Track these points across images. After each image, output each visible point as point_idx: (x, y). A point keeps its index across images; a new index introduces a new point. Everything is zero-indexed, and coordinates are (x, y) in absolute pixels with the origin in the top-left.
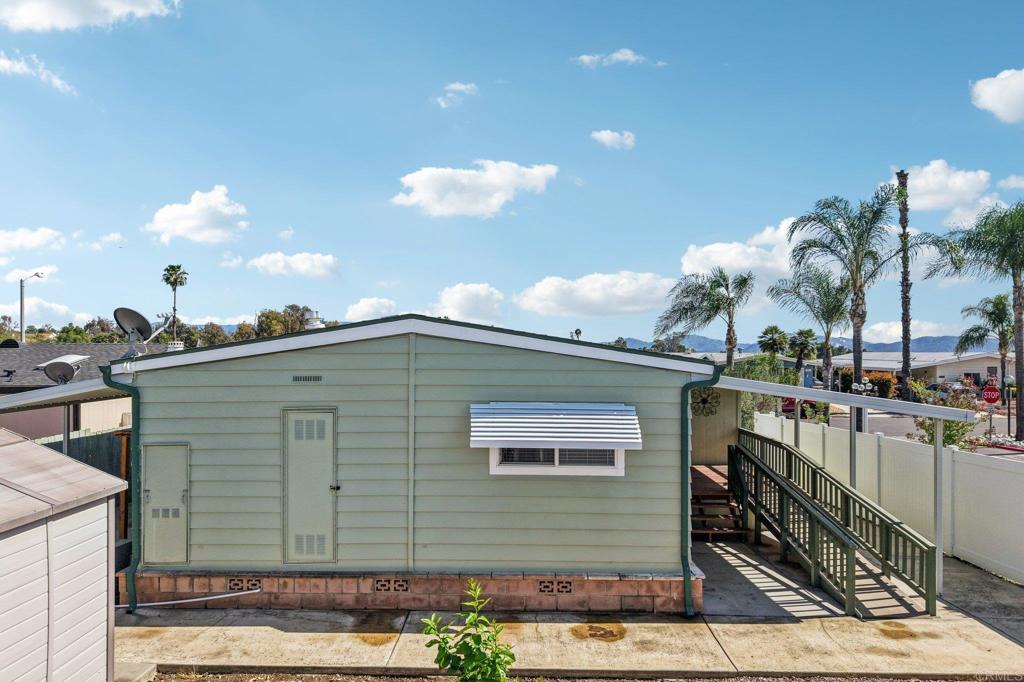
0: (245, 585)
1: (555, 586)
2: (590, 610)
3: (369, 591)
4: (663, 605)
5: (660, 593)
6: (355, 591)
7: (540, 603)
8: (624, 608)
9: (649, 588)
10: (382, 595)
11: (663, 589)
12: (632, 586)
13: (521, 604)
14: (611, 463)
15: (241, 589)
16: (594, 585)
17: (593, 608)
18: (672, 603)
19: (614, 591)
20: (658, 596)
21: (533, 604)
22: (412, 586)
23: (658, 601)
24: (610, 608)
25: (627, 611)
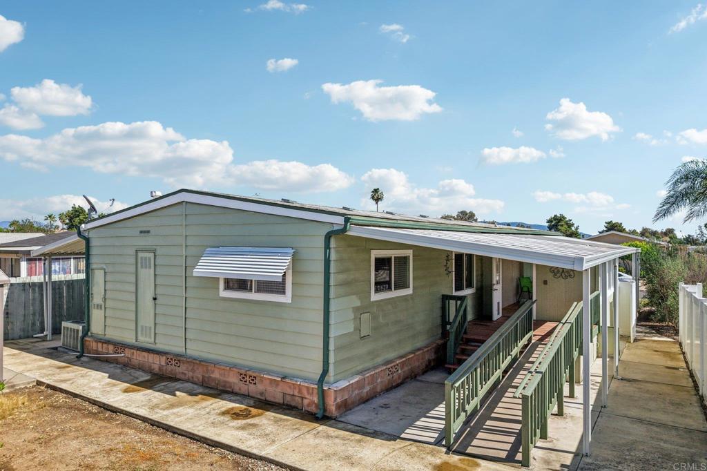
0: (120, 351)
1: (248, 378)
2: (266, 400)
3: (164, 364)
4: (309, 405)
5: (307, 396)
6: (158, 363)
7: (240, 389)
8: (285, 403)
9: (300, 391)
10: (170, 368)
11: (308, 394)
12: (290, 387)
13: (231, 387)
14: (283, 292)
15: (118, 353)
16: (268, 381)
17: (268, 399)
18: (314, 406)
19: (279, 389)
20: (306, 398)
21: (236, 389)
22: (182, 364)
23: (306, 402)
24: (277, 401)
25: (287, 405)
